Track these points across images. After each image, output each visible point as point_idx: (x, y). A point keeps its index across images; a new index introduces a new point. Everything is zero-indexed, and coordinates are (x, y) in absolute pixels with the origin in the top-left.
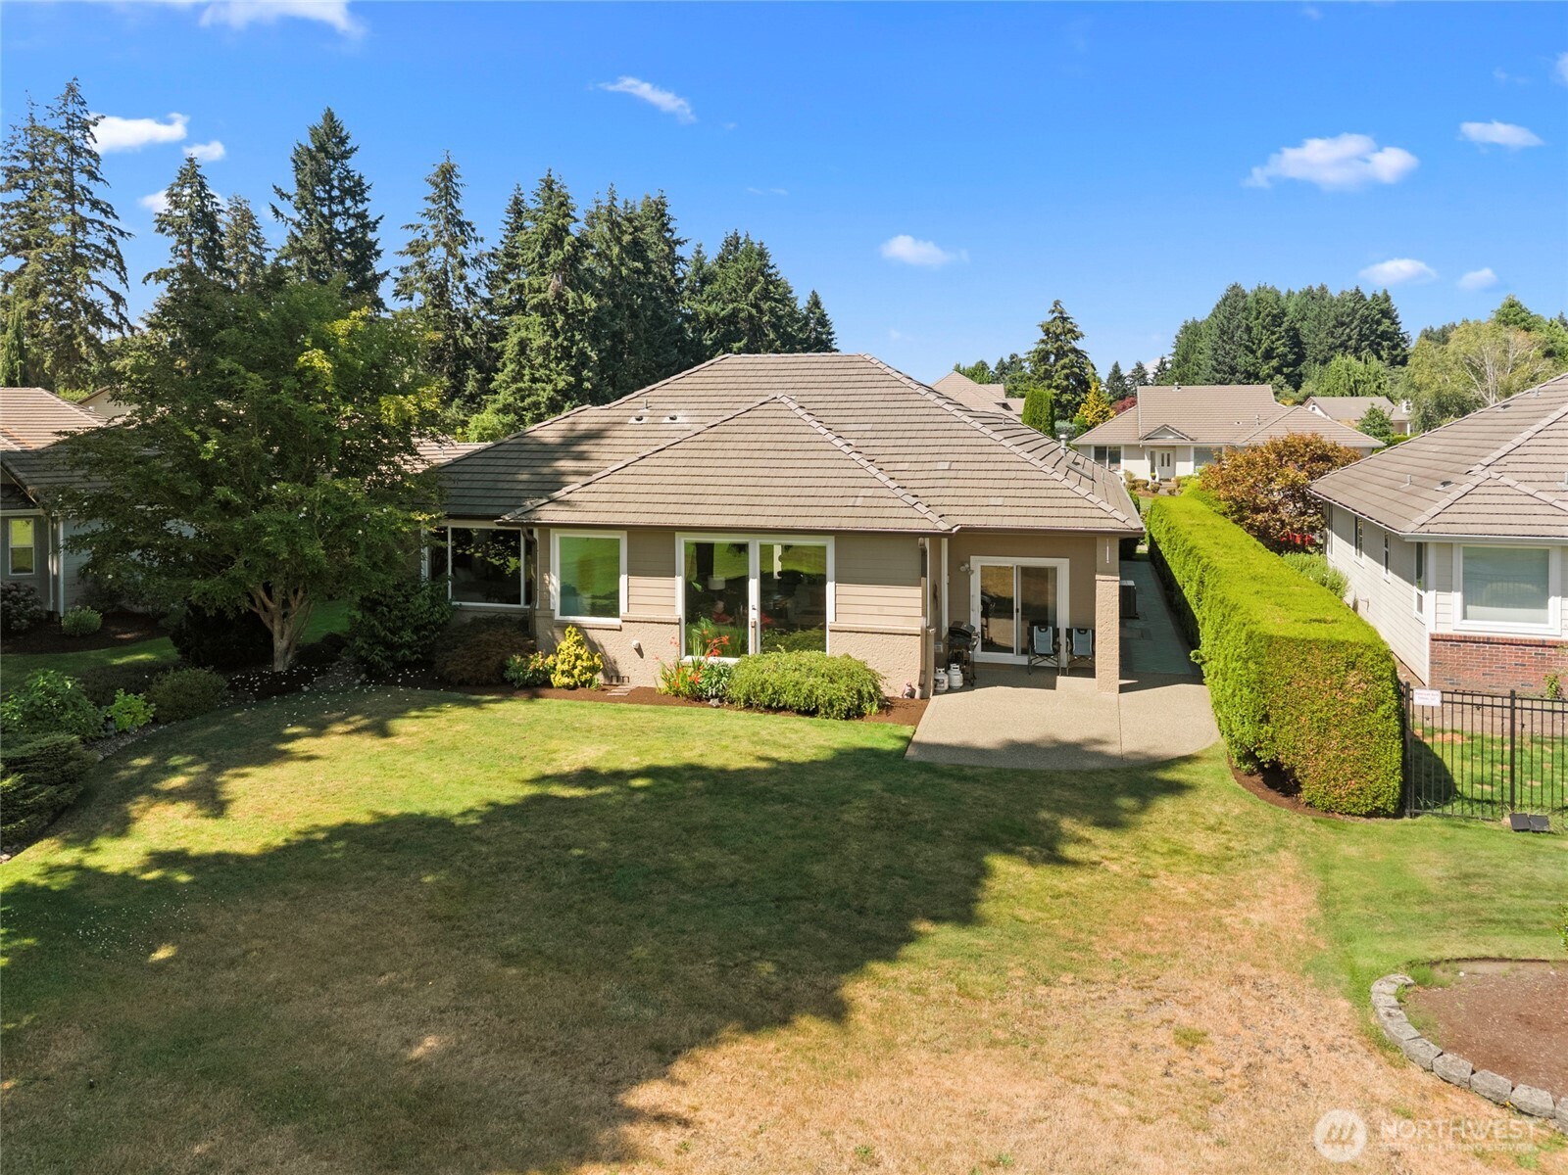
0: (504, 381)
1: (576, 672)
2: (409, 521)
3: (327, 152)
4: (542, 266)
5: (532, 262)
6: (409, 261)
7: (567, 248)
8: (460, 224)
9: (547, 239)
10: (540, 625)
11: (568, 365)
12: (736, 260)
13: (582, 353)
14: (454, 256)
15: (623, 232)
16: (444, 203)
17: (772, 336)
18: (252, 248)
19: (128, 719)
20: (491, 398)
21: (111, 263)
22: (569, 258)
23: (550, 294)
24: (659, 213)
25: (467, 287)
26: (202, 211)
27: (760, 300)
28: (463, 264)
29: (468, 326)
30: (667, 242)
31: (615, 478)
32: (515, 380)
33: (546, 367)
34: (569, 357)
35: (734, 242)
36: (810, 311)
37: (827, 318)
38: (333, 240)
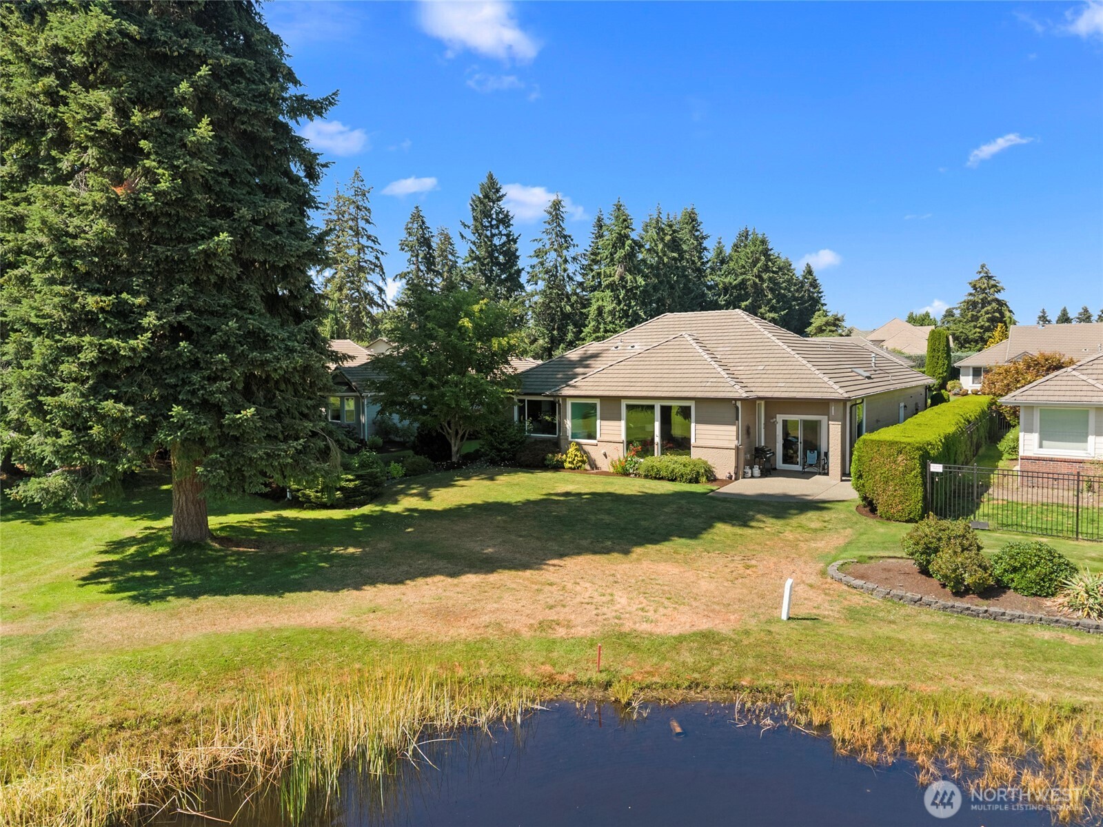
0: (589, 332)
1: (575, 462)
2: (505, 393)
3: (489, 198)
4: (612, 260)
5: (607, 258)
6: (535, 261)
7: (627, 248)
8: (565, 237)
9: (615, 243)
10: (562, 442)
11: (626, 321)
12: (746, 246)
13: (635, 313)
14: (561, 257)
15: (665, 234)
16: (555, 224)
17: (770, 296)
18: (450, 257)
19: (395, 472)
20: (580, 342)
21: (377, 270)
22: (628, 254)
23: (616, 278)
24: (692, 219)
25: (568, 275)
26: (423, 237)
27: (761, 272)
28: (566, 261)
29: (569, 300)
30: (696, 238)
31: (597, 375)
32: (595, 331)
33: (614, 323)
34: (628, 316)
35: (745, 234)
36: (805, 277)
37: (818, 282)
38: (493, 250)
